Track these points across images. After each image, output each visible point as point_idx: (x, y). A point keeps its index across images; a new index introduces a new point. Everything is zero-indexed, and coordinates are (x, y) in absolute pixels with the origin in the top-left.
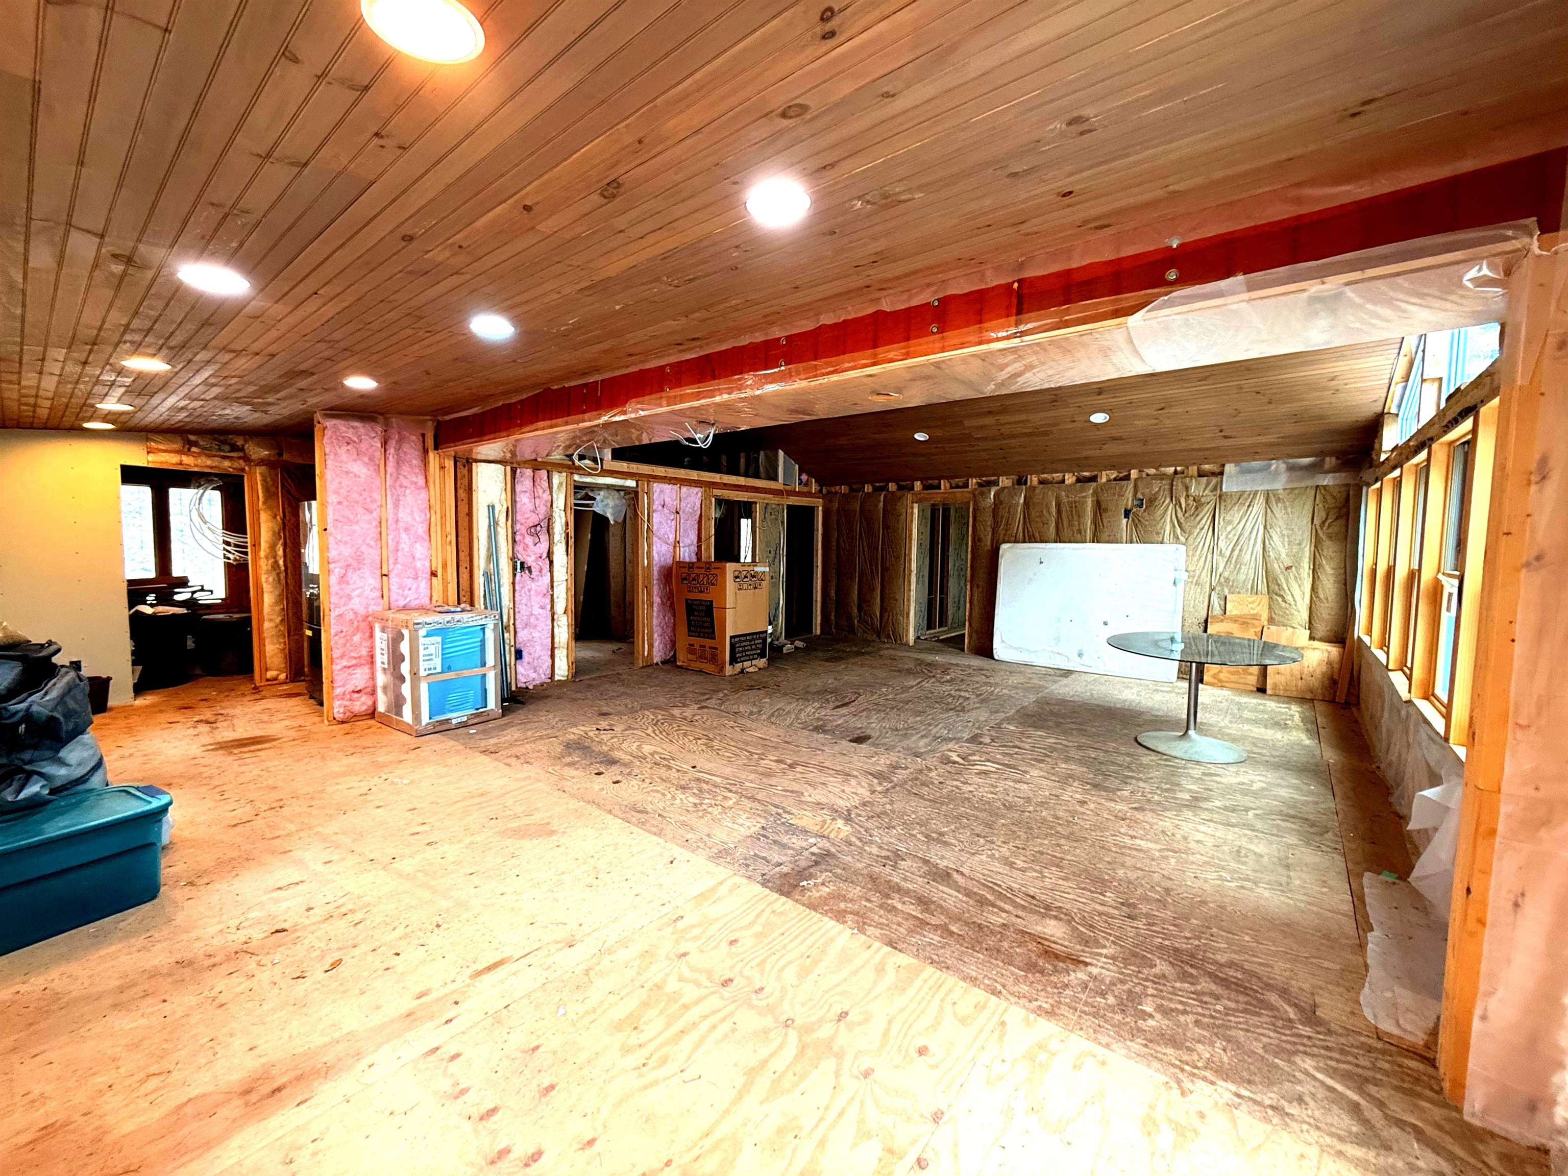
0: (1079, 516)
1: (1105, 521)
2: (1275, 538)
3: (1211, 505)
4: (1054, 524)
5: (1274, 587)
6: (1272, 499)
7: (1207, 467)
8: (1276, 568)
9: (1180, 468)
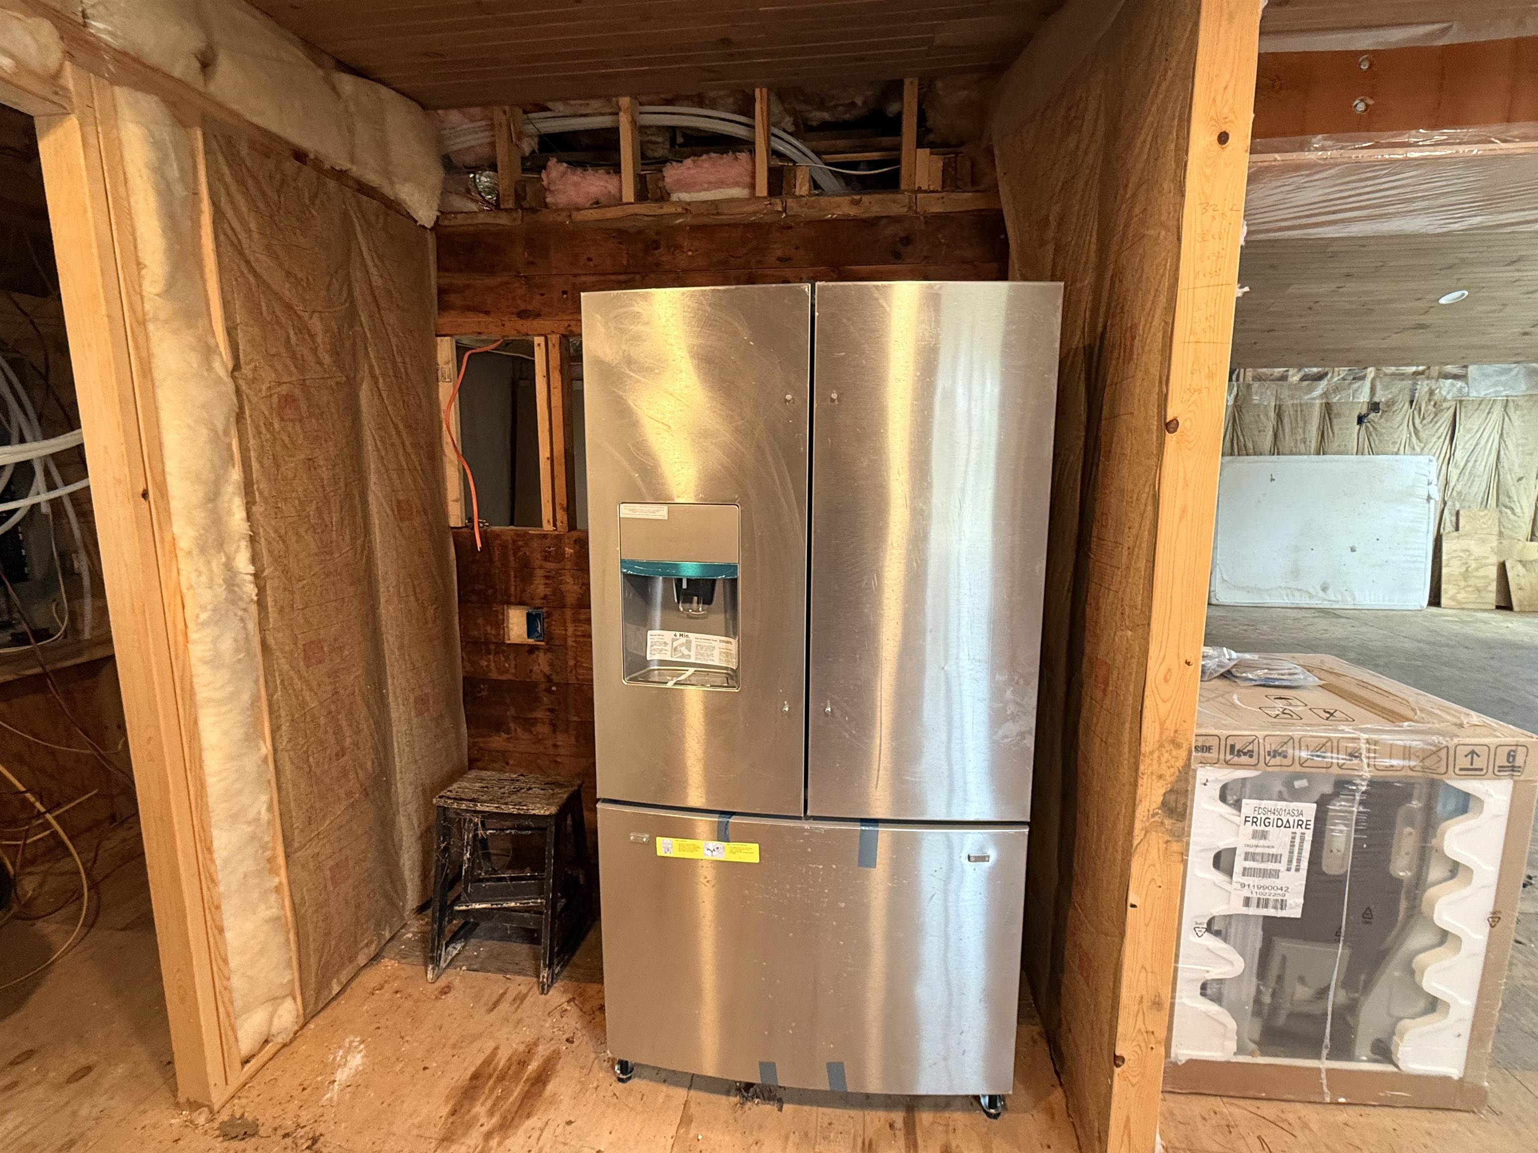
0: (1305, 423)
1: (1336, 429)
2: (1511, 446)
3: (1452, 410)
4: (1271, 432)
5: (1503, 499)
6: (1511, 404)
7: (1449, 368)
8: (1509, 479)
9: (1421, 368)
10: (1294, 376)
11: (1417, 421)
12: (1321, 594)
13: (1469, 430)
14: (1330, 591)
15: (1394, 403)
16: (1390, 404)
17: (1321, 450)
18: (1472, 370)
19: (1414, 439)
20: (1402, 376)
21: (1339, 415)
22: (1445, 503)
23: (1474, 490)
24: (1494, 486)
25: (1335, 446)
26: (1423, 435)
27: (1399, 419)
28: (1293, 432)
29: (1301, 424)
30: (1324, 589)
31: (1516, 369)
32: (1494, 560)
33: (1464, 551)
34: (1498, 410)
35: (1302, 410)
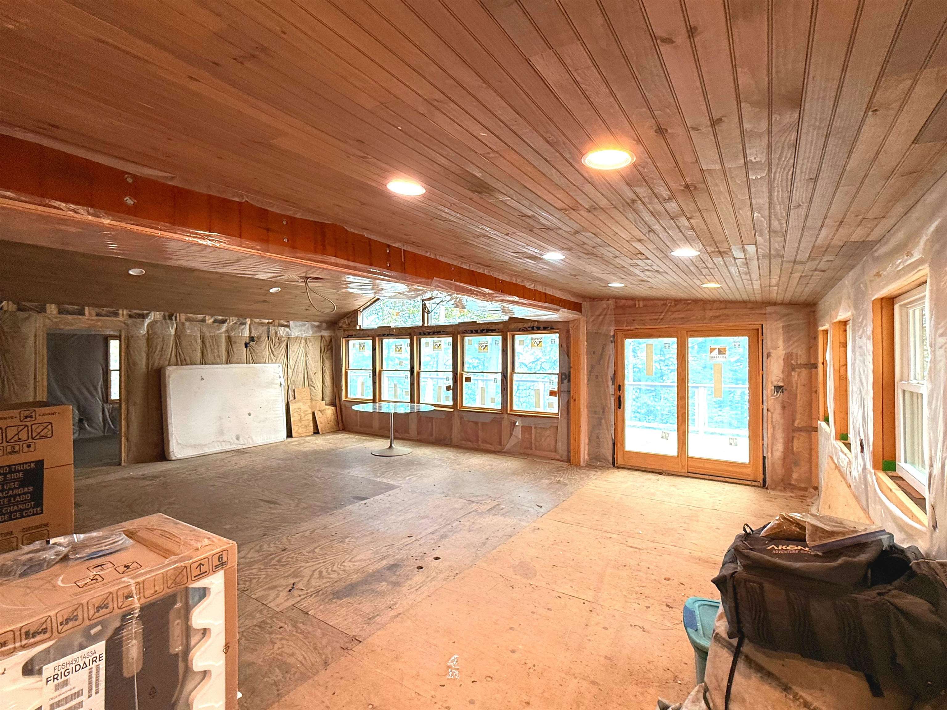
0: (218, 347)
1: (235, 350)
2: (310, 359)
3: (285, 342)
4: (200, 351)
5: (311, 383)
6: (308, 340)
7: (282, 322)
8: (311, 373)
9: (271, 321)
10: (209, 320)
11: (272, 346)
12: (236, 441)
13: (293, 351)
14: (241, 439)
15: (261, 337)
16: (259, 338)
17: (228, 361)
18: (291, 323)
19: (272, 355)
20: (262, 324)
21: (235, 343)
22: (288, 386)
23: (299, 379)
24: (306, 377)
25: (235, 359)
26: (275, 353)
27: (264, 345)
28: (212, 352)
29: (216, 347)
30: (238, 438)
31: (308, 324)
32: (310, 411)
33: (299, 408)
34: (303, 342)
35: (216, 338)
